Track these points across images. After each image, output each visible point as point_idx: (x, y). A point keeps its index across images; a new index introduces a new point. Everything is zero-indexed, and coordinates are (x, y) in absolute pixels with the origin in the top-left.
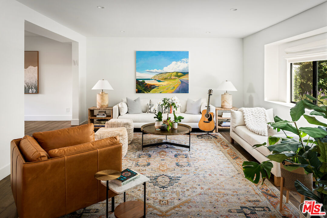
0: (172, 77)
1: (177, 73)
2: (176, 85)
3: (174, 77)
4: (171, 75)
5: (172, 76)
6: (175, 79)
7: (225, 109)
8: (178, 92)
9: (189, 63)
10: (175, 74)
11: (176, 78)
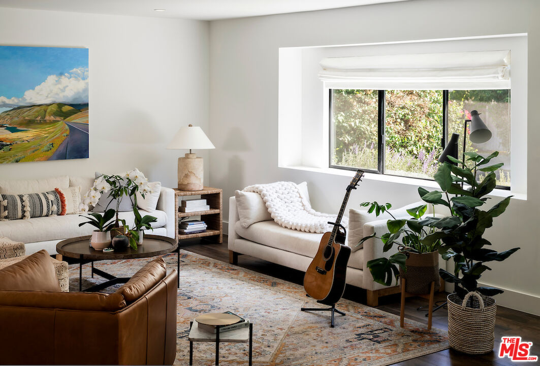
0: (47, 118)
1: (60, 105)
2: (58, 138)
3: (52, 118)
4: (45, 111)
5: (47, 114)
6: (55, 122)
7: (193, 192)
8: (63, 156)
9: (89, 80)
10: (54, 108)
11: (58, 119)
